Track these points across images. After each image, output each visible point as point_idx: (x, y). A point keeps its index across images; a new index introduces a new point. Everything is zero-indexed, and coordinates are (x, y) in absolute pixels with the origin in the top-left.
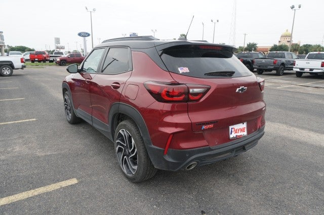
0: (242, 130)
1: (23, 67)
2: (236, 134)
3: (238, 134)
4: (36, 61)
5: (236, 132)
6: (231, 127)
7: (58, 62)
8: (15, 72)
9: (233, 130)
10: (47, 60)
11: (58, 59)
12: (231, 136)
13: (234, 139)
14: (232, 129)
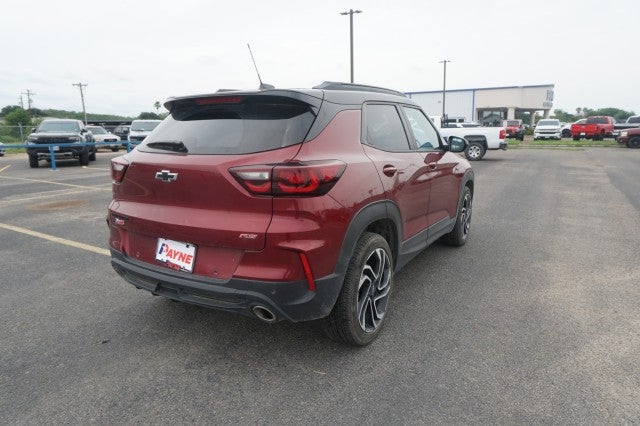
0: (183, 257)
1: (503, 147)
2: (169, 258)
3: (172, 261)
4: (583, 137)
5: (169, 254)
6: (161, 241)
7: (623, 138)
8: (489, 154)
9: (165, 248)
10: (609, 136)
11: (624, 134)
12: (159, 257)
13: (161, 263)
14: (164, 245)
